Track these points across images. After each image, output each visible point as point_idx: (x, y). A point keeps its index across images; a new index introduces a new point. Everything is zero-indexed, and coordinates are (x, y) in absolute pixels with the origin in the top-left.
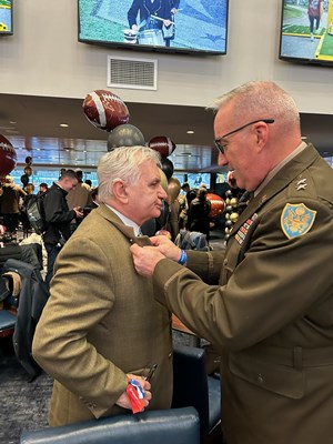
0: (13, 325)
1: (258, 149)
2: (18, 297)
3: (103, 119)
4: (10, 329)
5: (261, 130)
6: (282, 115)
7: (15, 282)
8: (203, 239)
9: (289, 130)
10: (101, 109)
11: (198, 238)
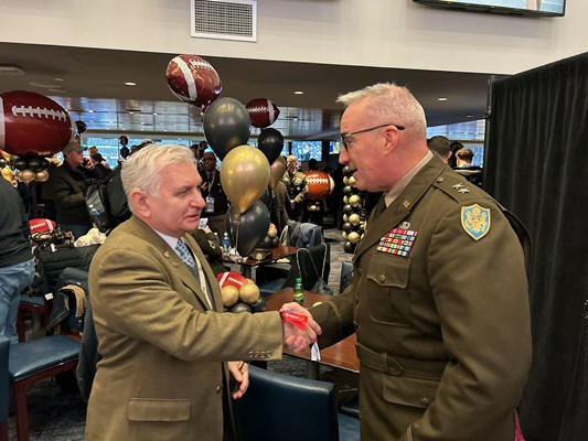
0: (77, 356)
1: (386, 152)
2: (82, 318)
3: (193, 91)
4: (73, 360)
5: (392, 133)
6: (412, 124)
7: (78, 298)
8: (317, 233)
9: (418, 139)
10: (190, 79)
11: (311, 231)
